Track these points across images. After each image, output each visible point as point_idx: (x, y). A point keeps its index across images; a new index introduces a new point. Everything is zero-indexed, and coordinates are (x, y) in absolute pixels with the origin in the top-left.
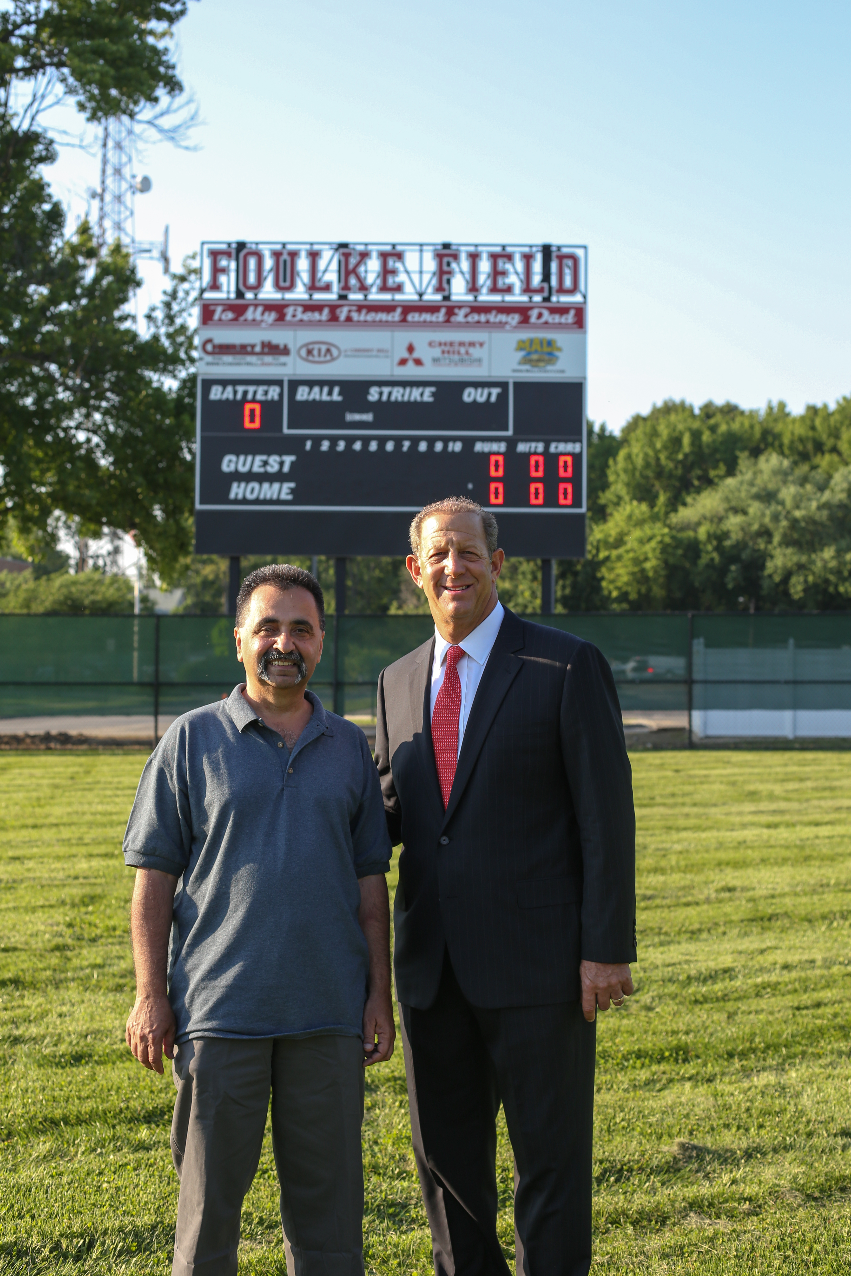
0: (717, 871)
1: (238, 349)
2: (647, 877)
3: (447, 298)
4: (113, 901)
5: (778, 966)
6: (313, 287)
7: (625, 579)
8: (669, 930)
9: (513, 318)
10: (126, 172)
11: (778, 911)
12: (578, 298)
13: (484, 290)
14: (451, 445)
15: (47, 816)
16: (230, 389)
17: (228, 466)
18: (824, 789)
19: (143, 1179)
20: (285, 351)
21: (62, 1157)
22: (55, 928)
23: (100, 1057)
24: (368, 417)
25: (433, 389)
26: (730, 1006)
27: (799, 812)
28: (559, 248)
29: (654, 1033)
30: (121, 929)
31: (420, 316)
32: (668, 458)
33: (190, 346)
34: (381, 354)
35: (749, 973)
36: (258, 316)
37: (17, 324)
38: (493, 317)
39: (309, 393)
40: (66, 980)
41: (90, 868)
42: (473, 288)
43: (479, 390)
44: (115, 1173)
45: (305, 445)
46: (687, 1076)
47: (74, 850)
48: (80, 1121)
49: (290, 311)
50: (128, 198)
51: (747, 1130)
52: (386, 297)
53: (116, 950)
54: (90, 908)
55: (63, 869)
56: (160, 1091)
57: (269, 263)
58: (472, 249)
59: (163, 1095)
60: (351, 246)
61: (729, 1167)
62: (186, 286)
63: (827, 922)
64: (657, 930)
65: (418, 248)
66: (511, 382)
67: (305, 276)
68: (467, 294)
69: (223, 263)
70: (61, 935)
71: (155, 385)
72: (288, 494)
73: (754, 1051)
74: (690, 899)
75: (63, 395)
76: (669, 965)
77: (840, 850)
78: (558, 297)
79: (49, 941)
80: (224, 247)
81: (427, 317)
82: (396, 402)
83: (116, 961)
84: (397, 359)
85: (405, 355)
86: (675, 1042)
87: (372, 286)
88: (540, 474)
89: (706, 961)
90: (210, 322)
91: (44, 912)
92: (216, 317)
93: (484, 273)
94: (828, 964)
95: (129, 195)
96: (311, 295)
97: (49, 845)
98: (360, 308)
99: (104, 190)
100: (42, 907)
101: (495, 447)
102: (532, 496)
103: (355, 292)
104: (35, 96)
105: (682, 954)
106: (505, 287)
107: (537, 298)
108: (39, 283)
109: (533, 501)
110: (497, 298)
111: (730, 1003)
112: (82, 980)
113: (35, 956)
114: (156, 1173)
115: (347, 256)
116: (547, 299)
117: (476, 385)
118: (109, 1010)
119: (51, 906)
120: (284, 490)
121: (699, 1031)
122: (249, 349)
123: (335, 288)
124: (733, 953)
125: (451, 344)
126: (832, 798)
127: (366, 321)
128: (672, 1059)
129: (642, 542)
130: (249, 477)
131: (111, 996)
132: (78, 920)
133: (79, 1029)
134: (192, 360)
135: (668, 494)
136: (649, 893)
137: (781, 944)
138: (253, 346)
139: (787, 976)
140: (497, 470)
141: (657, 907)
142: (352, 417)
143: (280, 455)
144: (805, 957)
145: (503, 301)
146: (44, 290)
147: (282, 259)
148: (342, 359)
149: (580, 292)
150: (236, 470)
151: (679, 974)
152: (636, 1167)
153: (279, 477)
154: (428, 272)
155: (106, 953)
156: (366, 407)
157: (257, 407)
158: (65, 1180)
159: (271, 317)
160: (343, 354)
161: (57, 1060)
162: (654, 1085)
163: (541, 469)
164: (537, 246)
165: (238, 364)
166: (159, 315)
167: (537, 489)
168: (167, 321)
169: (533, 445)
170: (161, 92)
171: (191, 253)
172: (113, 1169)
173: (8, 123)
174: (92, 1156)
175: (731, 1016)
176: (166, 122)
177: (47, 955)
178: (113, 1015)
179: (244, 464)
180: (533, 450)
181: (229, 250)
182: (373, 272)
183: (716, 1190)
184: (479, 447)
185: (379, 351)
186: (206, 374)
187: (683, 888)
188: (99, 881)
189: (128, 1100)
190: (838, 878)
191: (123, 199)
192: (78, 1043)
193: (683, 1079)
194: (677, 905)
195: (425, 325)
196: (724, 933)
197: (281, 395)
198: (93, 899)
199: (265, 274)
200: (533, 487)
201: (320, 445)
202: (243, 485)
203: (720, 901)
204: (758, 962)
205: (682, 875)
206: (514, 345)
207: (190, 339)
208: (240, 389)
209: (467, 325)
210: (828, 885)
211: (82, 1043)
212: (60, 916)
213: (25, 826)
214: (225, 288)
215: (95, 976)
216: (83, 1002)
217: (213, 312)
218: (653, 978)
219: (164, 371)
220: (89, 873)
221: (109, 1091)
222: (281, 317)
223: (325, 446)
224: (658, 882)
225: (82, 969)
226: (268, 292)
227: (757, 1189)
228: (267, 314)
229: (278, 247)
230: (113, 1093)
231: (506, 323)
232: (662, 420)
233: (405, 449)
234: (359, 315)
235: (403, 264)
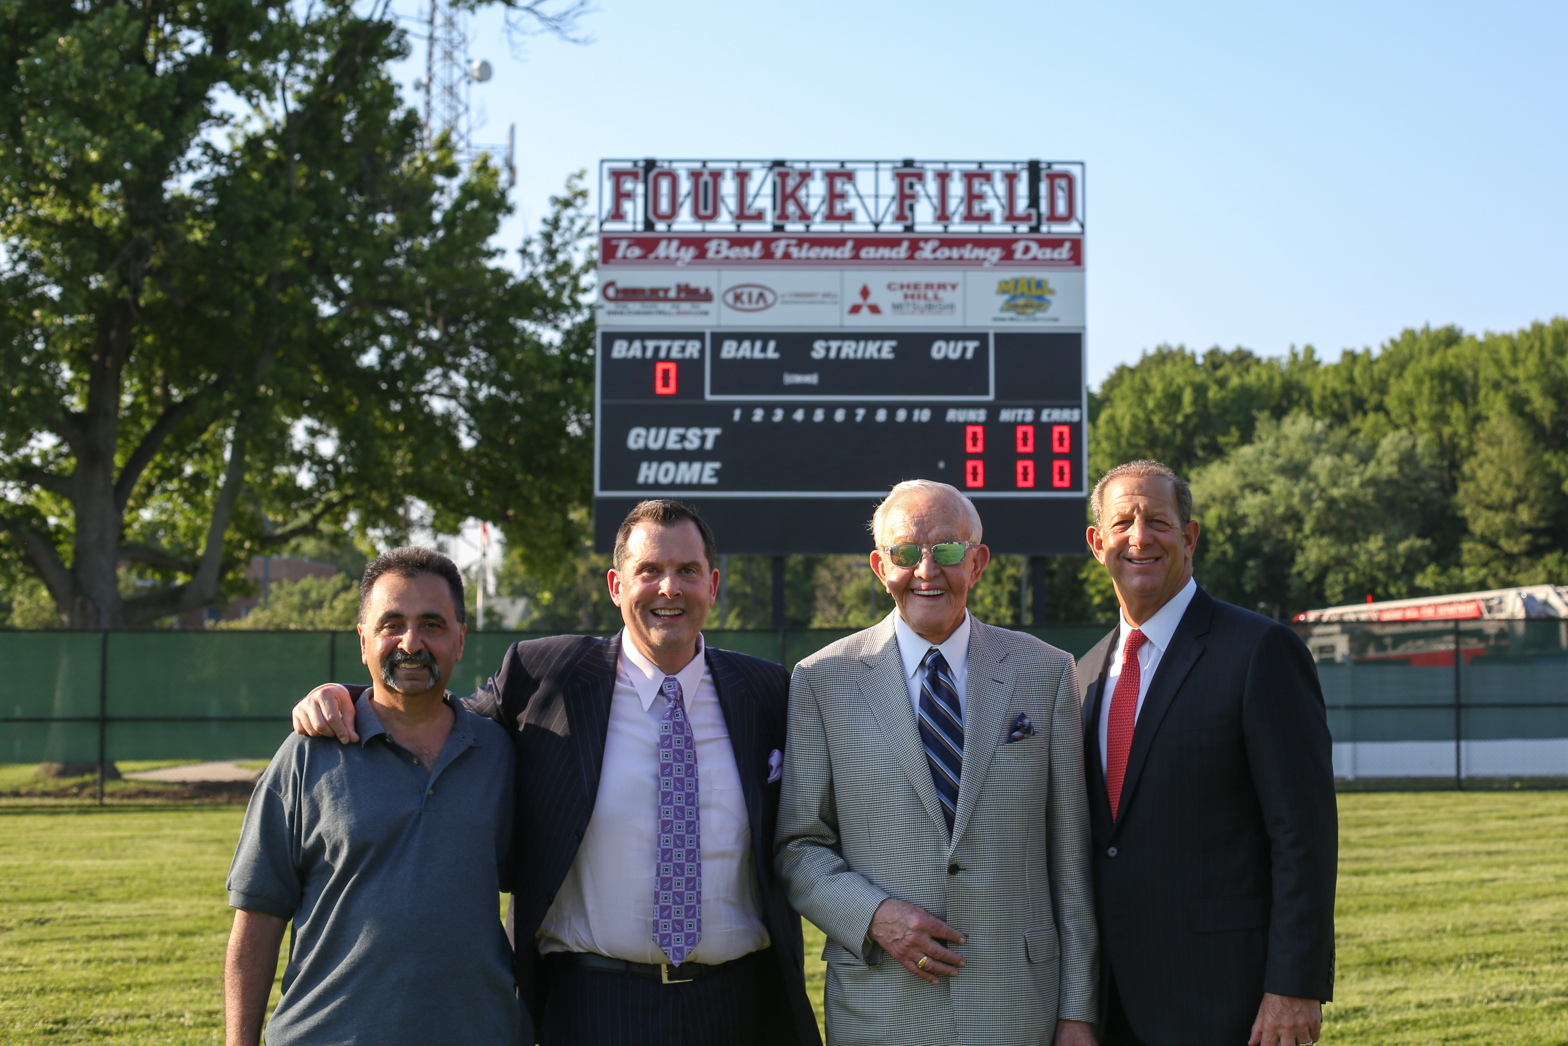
1: (647, 294)
3: (909, 229)
5: (1412, 1005)
6: (741, 216)
9: (993, 254)
10: (459, 56)
11: (1396, 955)
12: (1073, 228)
13: (957, 219)
14: (916, 413)
16: (637, 344)
17: (636, 442)
18: (1410, 834)
20: (707, 297)
24: (812, 379)
25: (893, 343)
27: (1387, 859)
28: (1049, 165)
31: (876, 251)
32: (1162, 421)
33: (577, 289)
34: (828, 300)
36: (672, 253)
38: (967, 252)
39: (738, 350)
42: (943, 216)
43: (952, 344)
45: (732, 415)
49: (712, 246)
50: (462, 89)
52: (834, 227)
57: (685, 185)
58: (940, 167)
60: (788, 164)
62: (570, 212)
63: (1454, 965)
65: (872, 166)
66: (991, 333)
67: (731, 203)
68: (934, 223)
71: (531, 337)
72: (711, 477)
77: (1448, 896)
78: (1049, 227)
80: (628, 166)
81: (885, 252)
82: (847, 360)
84: (848, 306)
85: (859, 300)
87: (815, 213)
88: (1029, 449)
90: (612, 261)
92: (620, 253)
93: (955, 197)
94: (1467, 1002)
95: (463, 84)
96: (739, 226)
98: (801, 242)
99: (430, 79)
101: (972, 415)
102: (1020, 477)
103: (794, 222)
106: (982, 214)
107: (1023, 228)
108: (388, 210)
109: (1021, 483)
110: (972, 228)
115: (784, 176)
116: (1035, 229)
117: (948, 337)
120: (706, 472)
122: (661, 294)
123: (769, 216)
125: (916, 286)
126: (1424, 844)
127: (808, 259)
130: (662, 455)
134: (577, 306)
137: (1409, 985)
138: (666, 291)
139: (1423, 1014)
140: (975, 445)
142: (791, 379)
143: (702, 427)
144: (1441, 995)
145: (980, 232)
146: (393, 219)
147: (702, 180)
148: (778, 306)
149: (1077, 220)
150: (646, 448)
153: (700, 455)
154: (885, 196)
156: (808, 365)
157: (672, 367)
159: (688, 254)
160: (780, 300)
163: (1030, 442)
164: (1021, 162)
165: (648, 313)
166: (537, 249)
167: (1025, 468)
168: (547, 257)
169: (1020, 412)
171: (577, 171)
176: (549, 8)
179: (656, 440)
180: (1019, 418)
181: (635, 170)
182: (816, 196)
184: (952, 415)
185: (825, 295)
186: (606, 326)
190: (1453, 924)
191: (455, 90)
195: (883, 262)
197: (702, 351)
199: (681, 199)
200: (1020, 465)
201: (752, 415)
202: (654, 465)
206: (995, 287)
207: (575, 278)
208: (651, 344)
209: (935, 263)
210: (1444, 931)
214: (630, 217)
217: (616, 248)
219: (542, 319)
222: (701, 254)
223: (758, 415)
226: (685, 222)
228: (683, 250)
229: (697, 166)
231: (985, 259)
232: (1154, 372)
233: (859, 418)
234: (800, 250)
235: (854, 186)
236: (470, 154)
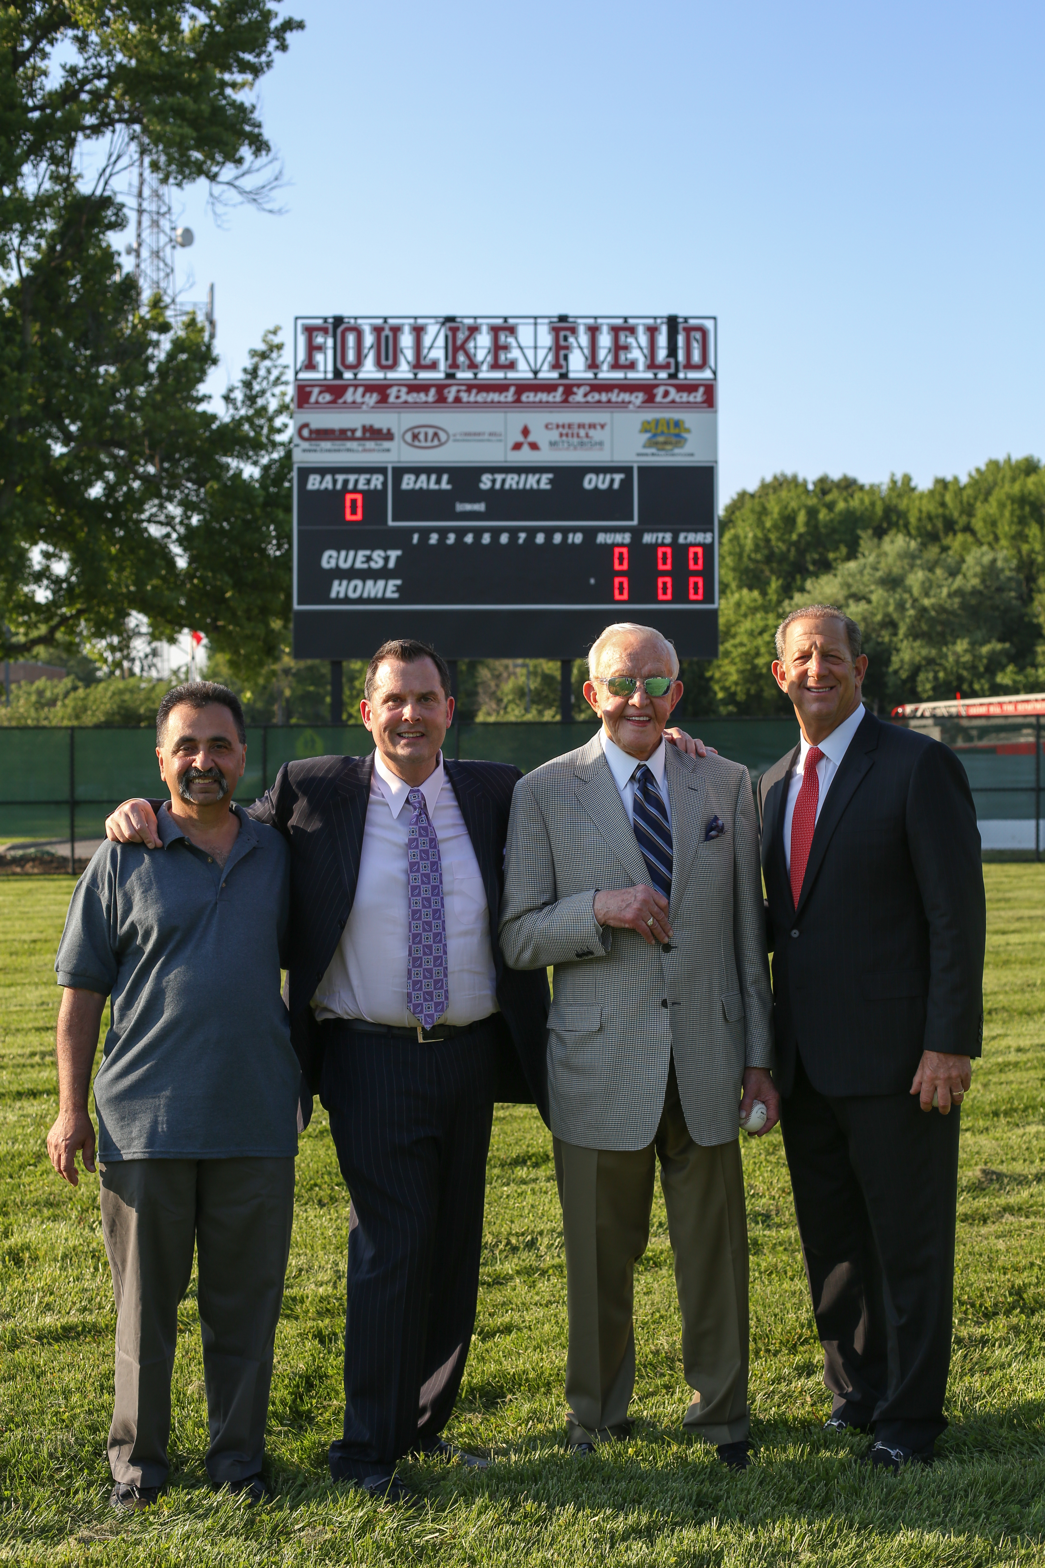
1: (337, 434)
3: (564, 376)
6: (418, 365)
7: (734, 677)
9: (637, 397)
10: (165, 223)
12: (707, 374)
13: (605, 367)
14: (571, 536)
16: (329, 478)
17: (329, 562)
20: (388, 436)
24: (480, 507)
25: (550, 476)
28: (686, 319)
31: (536, 396)
32: (779, 539)
34: (493, 438)
36: (358, 398)
38: (614, 396)
39: (416, 482)
42: (593, 364)
43: (601, 476)
45: (412, 538)
49: (393, 392)
50: (167, 253)
52: (499, 375)
57: (369, 339)
58: (591, 321)
60: (459, 320)
62: (267, 363)
65: (532, 321)
66: (635, 466)
67: (409, 354)
68: (586, 371)
69: (319, 340)
71: (233, 472)
72: (394, 592)
78: (686, 374)
80: (319, 322)
81: (543, 396)
82: (511, 490)
84: (510, 444)
85: (520, 438)
87: (482, 363)
88: (668, 567)
90: (306, 406)
92: (313, 399)
93: (604, 348)
95: (168, 249)
96: (416, 374)
98: (469, 388)
99: (140, 245)
101: (619, 538)
102: (660, 591)
103: (464, 371)
104: (109, 158)
106: (628, 363)
107: (663, 375)
108: (110, 363)
109: (661, 597)
110: (619, 375)
115: (454, 330)
116: (673, 376)
117: (598, 470)
120: (390, 588)
122: (349, 434)
123: (442, 366)
125: (570, 426)
127: (476, 402)
129: (751, 634)
130: (351, 574)
134: (274, 445)
135: (780, 582)
138: (353, 431)
140: (621, 564)
142: (461, 507)
143: (385, 550)
145: (626, 379)
146: (115, 370)
147: (383, 334)
148: (451, 444)
149: (710, 368)
150: (337, 567)
153: (383, 574)
154: (543, 348)
156: (477, 495)
157: (359, 497)
159: (372, 399)
160: (452, 438)
163: (669, 561)
164: (661, 317)
165: (338, 451)
166: (238, 395)
167: (665, 584)
168: (248, 403)
169: (661, 535)
170: (245, 151)
173: (71, 185)
176: (248, 183)
179: (346, 561)
180: (660, 541)
181: (326, 325)
182: (483, 348)
184: (601, 538)
185: (491, 434)
186: (303, 460)
191: (161, 254)
195: (541, 405)
197: (385, 484)
199: (366, 351)
200: (660, 581)
201: (429, 538)
202: (344, 583)
206: (639, 427)
207: (271, 420)
208: (340, 478)
209: (587, 406)
214: (321, 367)
217: (310, 393)
219: (244, 456)
222: (384, 399)
223: (434, 539)
226: (369, 371)
228: (368, 395)
229: (380, 322)
231: (629, 402)
232: (772, 497)
233: (521, 541)
234: (469, 396)
235: (516, 339)
236: (175, 310)
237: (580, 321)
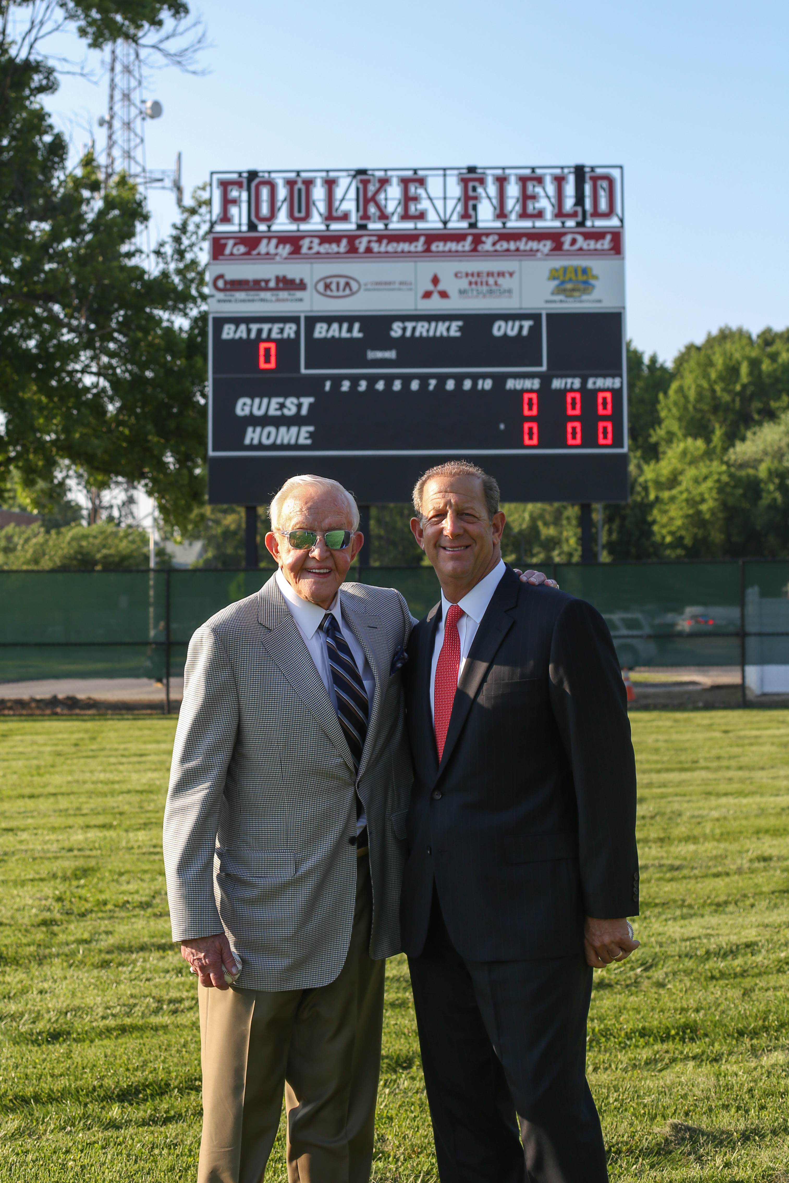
0: (754, 839)
1: (251, 285)
2: (677, 846)
3: (473, 225)
4: (107, 874)
6: (330, 217)
7: (679, 522)
8: (693, 903)
9: (545, 245)
10: (136, 97)
12: (614, 222)
13: (513, 216)
14: (480, 382)
15: (46, 785)
16: (243, 327)
17: (243, 410)
19: (109, 1157)
20: (302, 286)
21: (30, 1135)
22: (44, 902)
23: (79, 1034)
24: (391, 355)
25: (460, 323)
26: (747, 983)
28: (593, 169)
29: (662, 1011)
30: (112, 902)
31: (445, 245)
32: (724, 390)
33: (202, 282)
34: (404, 287)
35: (773, 948)
36: (272, 250)
37: (17, 264)
38: (522, 245)
39: (328, 331)
40: (51, 956)
41: (86, 839)
42: (501, 214)
43: (510, 323)
44: (82, 1151)
45: (324, 386)
46: (690, 1055)
47: (70, 821)
48: (52, 1099)
49: (305, 243)
50: (138, 124)
51: (747, 1111)
52: (409, 225)
53: (105, 925)
54: (82, 882)
55: (58, 841)
56: (136, 1069)
57: (282, 193)
58: (499, 172)
59: (139, 1073)
60: (370, 172)
61: (724, 1149)
62: (196, 219)
64: (680, 903)
65: (441, 172)
66: (544, 313)
67: (321, 206)
68: (495, 220)
69: (234, 193)
70: (49, 910)
71: (165, 324)
72: (306, 438)
73: (766, 1029)
74: (720, 869)
75: (67, 337)
76: (688, 939)
78: (593, 221)
79: (36, 915)
80: (235, 176)
81: (452, 246)
82: (421, 337)
83: (103, 936)
84: (421, 293)
85: (430, 287)
86: (683, 1020)
87: (393, 214)
88: (577, 412)
89: (728, 935)
90: (221, 257)
91: (33, 886)
92: (227, 251)
93: (512, 197)
95: (139, 121)
96: (328, 226)
97: (45, 816)
98: (380, 238)
99: (112, 117)
100: (32, 880)
101: (528, 384)
102: (569, 436)
103: (374, 222)
104: (33, 23)
105: (703, 927)
106: (535, 212)
107: (571, 223)
108: (41, 219)
109: (570, 442)
110: (527, 224)
111: (748, 979)
112: (67, 955)
113: (20, 931)
114: (124, 1151)
115: (366, 183)
116: (581, 224)
117: (507, 317)
118: (92, 987)
119: (42, 880)
120: (302, 434)
121: (710, 1008)
122: (263, 284)
123: (354, 217)
124: (758, 926)
125: (479, 274)
127: (387, 252)
128: (678, 1038)
129: (696, 481)
130: (265, 421)
131: (95, 972)
132: (68, 893)
133: (59, 1006)
134: (204, 298)
135: (724, 429)
136: (677, 863)
138: (267, 281)
140: (530, 409)
141: (684, 877)
142: (372, 355)
143: (298, 397)
145: (534, 227)
146: (46, 226)
147: (296, 188)
148: (362, 293)
149: (617, 215)
150: (251, 414)
151: (697, 949)
152: (624, 1149)
153: (296, 420)
154: (452, 198)
155: (94, 928)
156: (388, 343)
157: (272, 346)
158: (30, 1157)
159: (285, 250)
160: (363, 287)
161: (34, 1037)
162: (656, 1065)
163: (578, 406)
164: (569, 167)
165: (252, 301)
166: (168, 249)
167: (574, 429)
168: (176, 257)
169: (569, 381)
170: (165, 15)
171: (201, 184)
172: (80, 1147)
173: (6, 51)
174: (61, 1134)
175: (746, 993)
176: (172, 46)
177: (33, 930)
178: (96, 991)
179: (260, 407)
180: (569, 386)
181: (240, 179)
182: (393, 199)
183: (707, 1172)
184: (511, 384)
185: (401, 283)
186: (216, 312)
187: (716, 857)
188: (94, 853)
189: (102, 1078)
191: (132, 125)
192: (57, 1020)
193: (687, 1058)
194: (706, 876)
195: (451, 254)
196: (752, 906)
197: (297, 333)
198: (85, 872)
199: (279, 204)
200: (570, 426)
201: (340, 386)
202: (258, 429)
203: (752, 871)
204: (784, 936)
205: (715, 844)
206: (547, 274)
207: (201, 274)
208: (254, 327)
209: (495, 254)
211: (61, 1020)
212: (48, 890)
213: (23, 796)
214: (236, 220)
215: (81, 952)
216: (65, 978)
217: (225, 245)
218: (669, 953)
219: (174, 309)
220: (84, 845)
221: (83, 1068)
222: (296, 250)
223: (346, 386)
224: (688, 852)
225: (67, 944)
226: (282, 223)
227: (749, 1172)
228: (281, 246)
229: (293, 175)
230: (87, 1070)
231: (538, 251)
233: (431, 388)
234: (380, 246)
235: (426, 190)
236: (145, 177)
237: (489, 172)
